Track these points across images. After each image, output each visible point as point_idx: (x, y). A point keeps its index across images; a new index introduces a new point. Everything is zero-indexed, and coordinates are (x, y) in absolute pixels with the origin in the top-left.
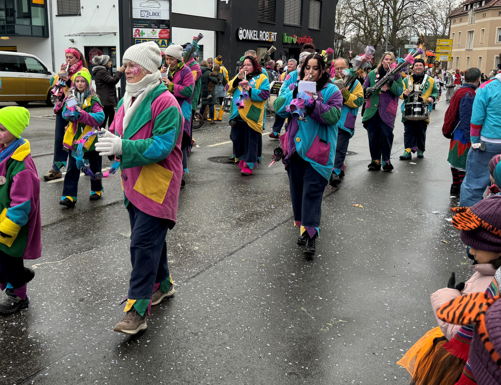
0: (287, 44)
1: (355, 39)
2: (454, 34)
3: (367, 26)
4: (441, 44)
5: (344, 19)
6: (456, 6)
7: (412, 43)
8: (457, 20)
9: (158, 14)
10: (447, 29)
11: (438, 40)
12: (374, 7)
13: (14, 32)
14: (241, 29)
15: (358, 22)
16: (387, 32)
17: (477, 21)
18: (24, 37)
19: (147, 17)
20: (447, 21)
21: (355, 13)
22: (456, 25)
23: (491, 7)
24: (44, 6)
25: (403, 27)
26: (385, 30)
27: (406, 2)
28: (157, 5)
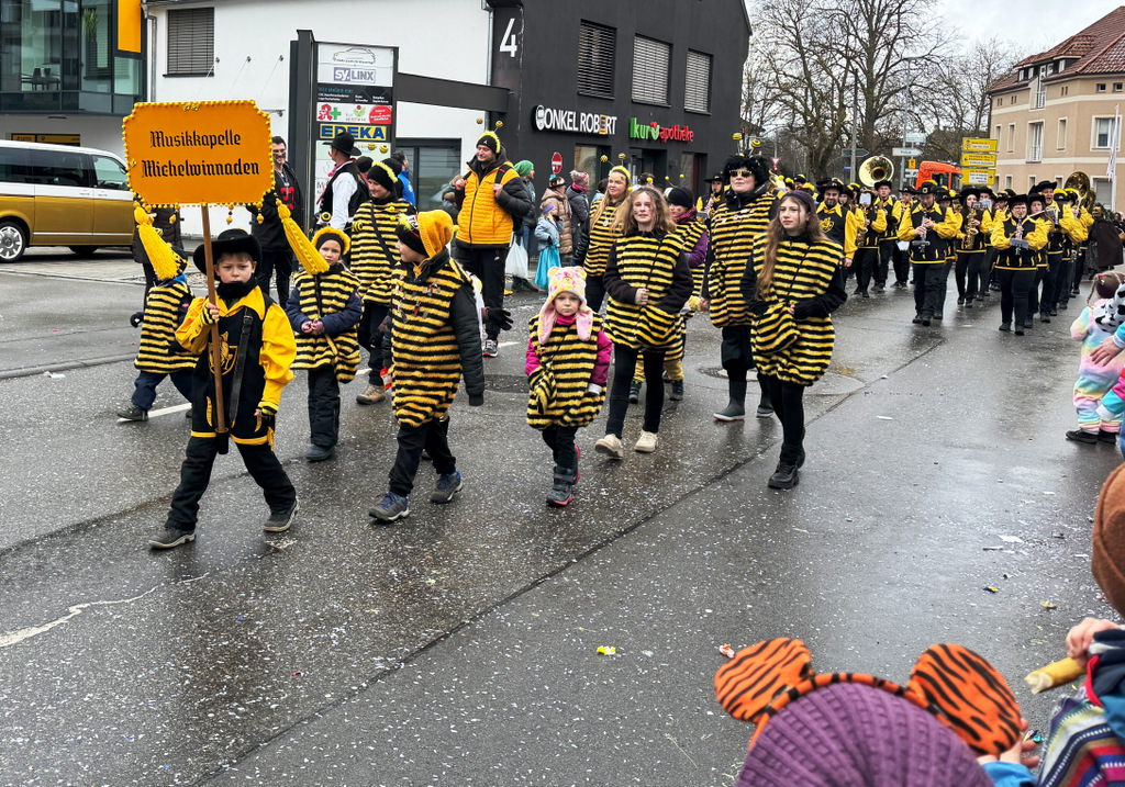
0: (638, 140)
1: (784, 133)
2: (999, 127)
3: (810, 107)
4: (971, 148)
5: (759, 93)
6: (1003, 71)
7: (909, 145)
8: (1007, 99)
9: (370, 74)
10: (985, 119)
11: (965, 140)
12: (825, 68)
13: (76, 107)
14: (540, 108)
15: (790, 98)
16: (854, 120)
17: (1047, 103)
18: (96, 118)
19: (346, 80)
20: (983, 100)
21: (783, 80)
22: (1003, 110)
23: (1077, 74)
24: (141, 57)
25: (887, 113)
26: (849, 116)
27: (894, 60)
28: (368, 58)
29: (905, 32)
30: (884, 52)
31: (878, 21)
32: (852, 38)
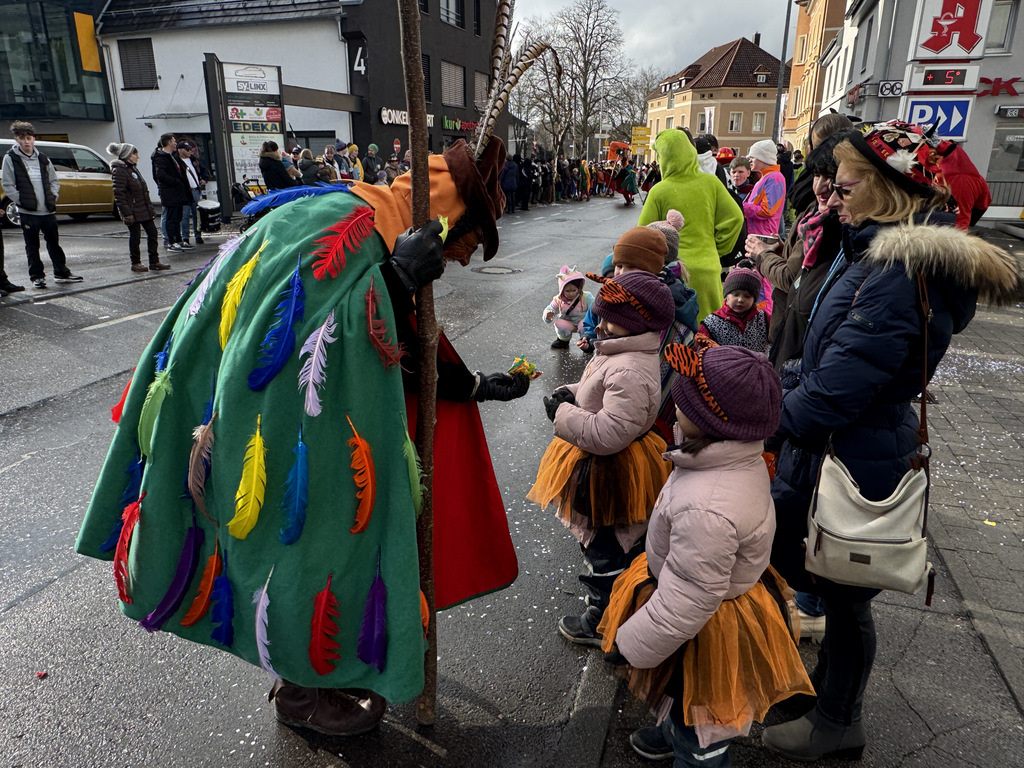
0: (449, 130)
1: (539, 126)
2: (651, 121)
3: (553, 110)
4: (637, 133)
8: (655, 102)
9: (264, 86)
11: (635, 128)
14: (384, 110)
15: (542, 104)
17: (676, 106)
19: (246, 90)
21: (538, 92)
22: (654, 110)
23: (692, 89)
24: (102, 75)
25: (594, 113)
27: (598, 80)
28: (261, 74)
29: (604, 63)
30: (592, 75)
31: (589, 55)
32: (574, 66)
